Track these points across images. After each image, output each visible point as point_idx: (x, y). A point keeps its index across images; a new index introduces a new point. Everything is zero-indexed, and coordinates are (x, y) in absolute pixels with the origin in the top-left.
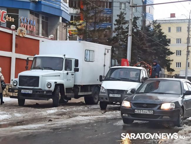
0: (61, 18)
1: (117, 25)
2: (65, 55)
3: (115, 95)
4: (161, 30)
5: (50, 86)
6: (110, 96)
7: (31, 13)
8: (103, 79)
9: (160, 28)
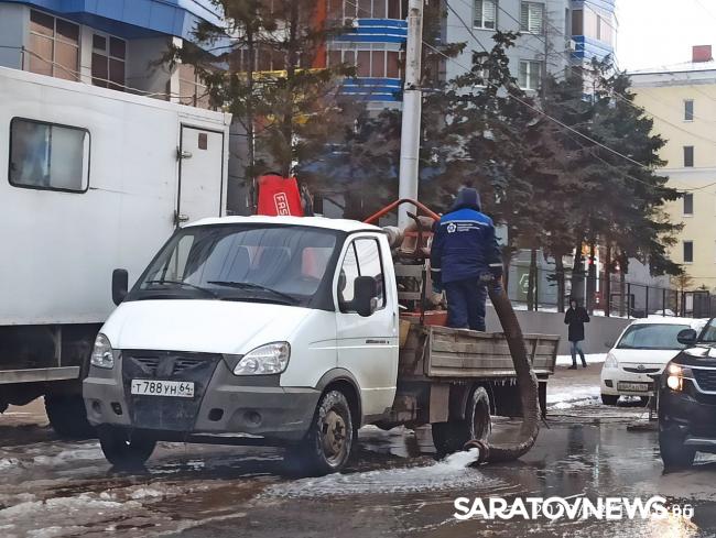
3: (165, 383)
4: (631, 97)
6: (134, 391)
9: (627, 90)
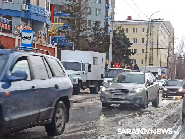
0: (45, 24)
1: (93, 31)
2: (82, 61)
4: (124, 34)
5: (75, 81)
7: (22, 20)
8: (104, 76)
